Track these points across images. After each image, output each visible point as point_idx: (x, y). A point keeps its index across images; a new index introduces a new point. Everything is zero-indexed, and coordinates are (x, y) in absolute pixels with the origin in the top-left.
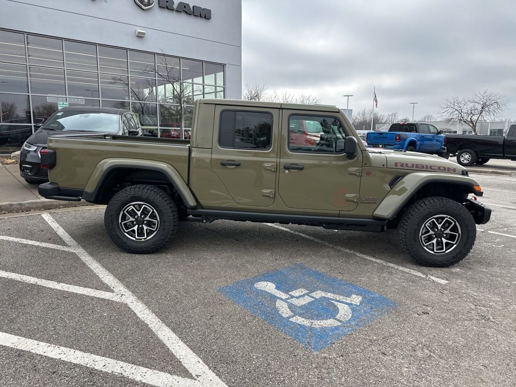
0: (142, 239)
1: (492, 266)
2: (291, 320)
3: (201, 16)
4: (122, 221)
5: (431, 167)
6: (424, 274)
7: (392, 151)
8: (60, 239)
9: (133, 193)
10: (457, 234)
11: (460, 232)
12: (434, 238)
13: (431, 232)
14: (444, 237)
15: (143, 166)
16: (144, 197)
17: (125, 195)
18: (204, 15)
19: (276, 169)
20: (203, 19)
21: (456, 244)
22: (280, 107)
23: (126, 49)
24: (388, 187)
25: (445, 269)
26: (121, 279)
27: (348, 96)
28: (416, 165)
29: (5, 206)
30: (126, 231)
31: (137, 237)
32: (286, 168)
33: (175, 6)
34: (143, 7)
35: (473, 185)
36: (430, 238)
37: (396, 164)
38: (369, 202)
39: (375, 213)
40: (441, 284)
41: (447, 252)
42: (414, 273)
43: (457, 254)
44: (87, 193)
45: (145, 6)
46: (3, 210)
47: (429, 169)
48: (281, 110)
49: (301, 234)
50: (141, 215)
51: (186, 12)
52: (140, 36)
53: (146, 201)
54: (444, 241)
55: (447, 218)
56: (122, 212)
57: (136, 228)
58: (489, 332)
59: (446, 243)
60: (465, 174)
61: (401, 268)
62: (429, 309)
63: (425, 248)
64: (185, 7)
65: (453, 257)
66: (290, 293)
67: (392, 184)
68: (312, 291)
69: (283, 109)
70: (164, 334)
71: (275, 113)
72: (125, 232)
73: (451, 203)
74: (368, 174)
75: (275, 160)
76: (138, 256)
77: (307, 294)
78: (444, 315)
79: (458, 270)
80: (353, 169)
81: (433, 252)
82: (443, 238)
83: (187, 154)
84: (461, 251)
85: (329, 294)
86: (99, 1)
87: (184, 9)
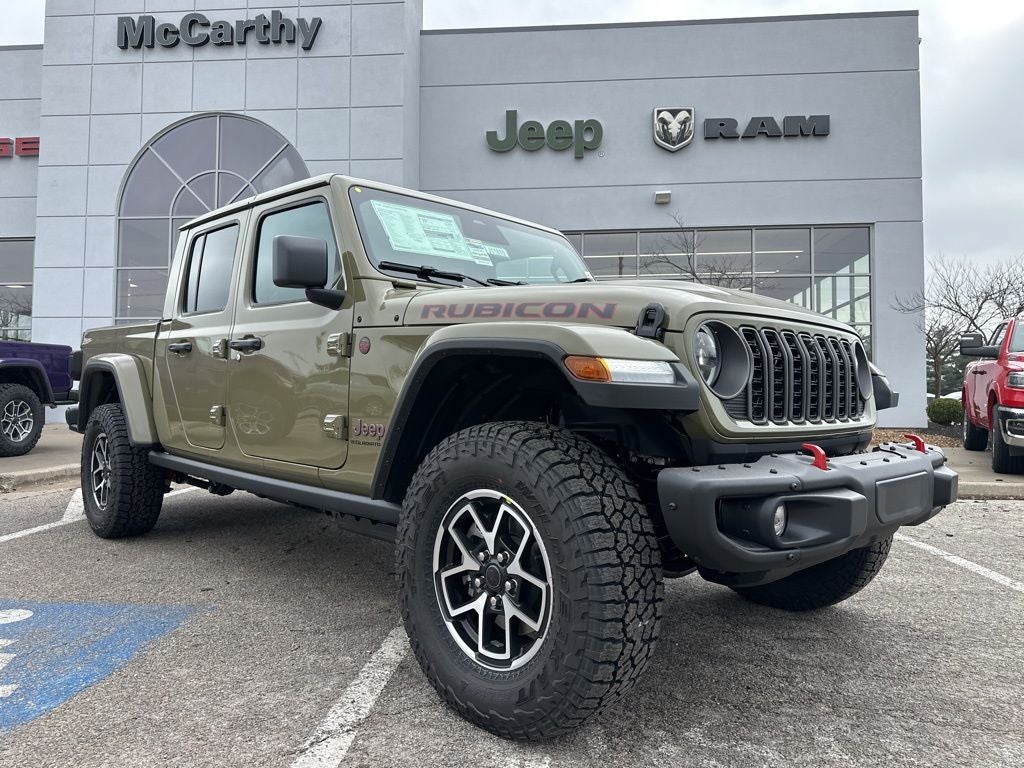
0: (104, 507)
3: (802, 134)
4: (94, 470)
9: (95, 415)
10: (543, 587)
11: (550, 577)
14: (507, 594)
16: (101, 423)
18: (815, 129)
19: (226, 351)
21: (540, 632)
23: (634, 231)
30: (96, 490)
31: (101, 503)
33: (741, 130)
34: (671, 147)
38: (369, 439)
41: (515, 664)
42: (338, 713)
45: (674, 144)
47: (513, 318)
48: (250, 211)
51: (767, 136)
52: (662, 202)
54: (508, 610)
55: (505, 503)
56: (93, 452)
57: (102, 484)
63: (450, 626)
64: (763, 125)
71: (244, 218)
74: (364, 349)
75: (228, 329)
80: (334, 338)
81: (472, 654)
82: (503, 599)
86: (589, 158)
87: (762, 129)
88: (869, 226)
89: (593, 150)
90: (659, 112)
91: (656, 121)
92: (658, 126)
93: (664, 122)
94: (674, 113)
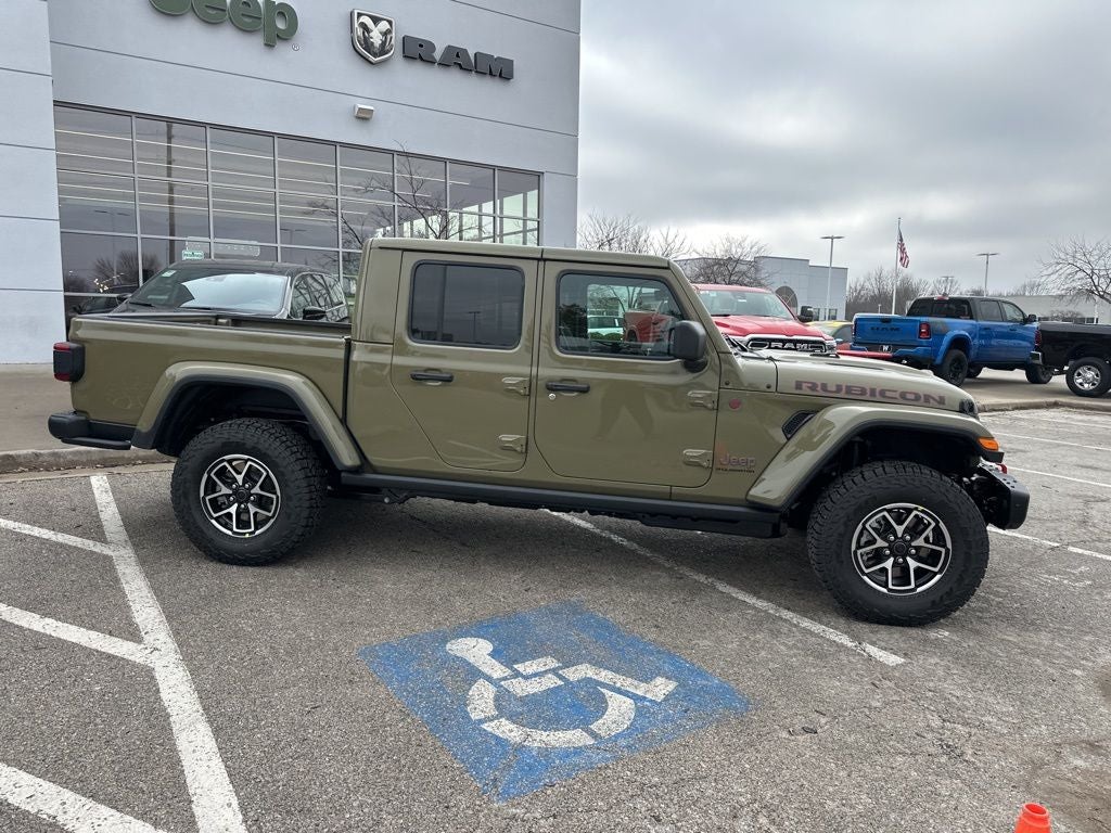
0: (245, 534)
1: (1038, 630)
2: (485, 726)
3: (491, 74)
4: (206, 494)
5: (882, 393)
6: (854, 637)
7: (807, 355)
8: (100, 526)
9: (226, 436)
10: (943, 550)
11: (949, 545)
12: (888, 557)
13: (880, 543)
14: (912, 556)
15: (251, 380)
16: (249, 444)
17: (211, 440)
18: (498, 70)
19: (531, 388)
20: (497, 79)
21: (940, 572)
22: (539, 256)
23: (334, 144)
24: (780, 437)
25: (913, 632)
26: (172, 615)
27: (832, 238)
28: (847, 387)
29: (25, 456)
30: (215, 515)
31: (235, 529)
32: (551, 389)
33: (437, 55)
34: (372, 58)
35: (978, 437)
36: (878, 556)
37: (799, 385)
38: (738, 468)
39: (752, 492)
40: (882, 665)
41: (919, 590)
42: (833, 637)
43: (942, 597)
44: (139, 432)
45: (375, 55)
46: (20, 464)
47: (878, 398)
48: (541, 263)
49: (615, 538)
50: (244, 482)
51: (461, 68)
52: (363, 117)
53: (254, 452)
54: (913, 564)
55: (918, 510)
56: (206, 476)
57: (233, 509)
58: (945, 787)
59: (917, 570)
60: (966, 409)
61: (806, 623)
62: (823, 721)
63: (865, 578)
64: (458, 56)
65: (933, 602)
66: (515, 666)
67: (791, 429)
68: (566, 665)
69: (545, 260)
70: (192, 738)
71: (529, 268)
72: (212, 517)
73: (927, 477)
74: (735, 405)
75: (526, 370)
76: (235, 568)
77: (554, 671)
78: (850, 740)
79: (947, 634)
80: (699, 393)
81: (885, 590)
82: (908, 559)
83: (341, 354)
84: (951, 589)
85: (604, 673)
86: (281, 47)
87: (456, 60)
88: (539, 175)
89: (286, 39)
90: (360, 15)
91: (356, 25)
92: (360, 31)
93: (364, 26)
94: (376, 20)
